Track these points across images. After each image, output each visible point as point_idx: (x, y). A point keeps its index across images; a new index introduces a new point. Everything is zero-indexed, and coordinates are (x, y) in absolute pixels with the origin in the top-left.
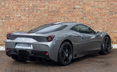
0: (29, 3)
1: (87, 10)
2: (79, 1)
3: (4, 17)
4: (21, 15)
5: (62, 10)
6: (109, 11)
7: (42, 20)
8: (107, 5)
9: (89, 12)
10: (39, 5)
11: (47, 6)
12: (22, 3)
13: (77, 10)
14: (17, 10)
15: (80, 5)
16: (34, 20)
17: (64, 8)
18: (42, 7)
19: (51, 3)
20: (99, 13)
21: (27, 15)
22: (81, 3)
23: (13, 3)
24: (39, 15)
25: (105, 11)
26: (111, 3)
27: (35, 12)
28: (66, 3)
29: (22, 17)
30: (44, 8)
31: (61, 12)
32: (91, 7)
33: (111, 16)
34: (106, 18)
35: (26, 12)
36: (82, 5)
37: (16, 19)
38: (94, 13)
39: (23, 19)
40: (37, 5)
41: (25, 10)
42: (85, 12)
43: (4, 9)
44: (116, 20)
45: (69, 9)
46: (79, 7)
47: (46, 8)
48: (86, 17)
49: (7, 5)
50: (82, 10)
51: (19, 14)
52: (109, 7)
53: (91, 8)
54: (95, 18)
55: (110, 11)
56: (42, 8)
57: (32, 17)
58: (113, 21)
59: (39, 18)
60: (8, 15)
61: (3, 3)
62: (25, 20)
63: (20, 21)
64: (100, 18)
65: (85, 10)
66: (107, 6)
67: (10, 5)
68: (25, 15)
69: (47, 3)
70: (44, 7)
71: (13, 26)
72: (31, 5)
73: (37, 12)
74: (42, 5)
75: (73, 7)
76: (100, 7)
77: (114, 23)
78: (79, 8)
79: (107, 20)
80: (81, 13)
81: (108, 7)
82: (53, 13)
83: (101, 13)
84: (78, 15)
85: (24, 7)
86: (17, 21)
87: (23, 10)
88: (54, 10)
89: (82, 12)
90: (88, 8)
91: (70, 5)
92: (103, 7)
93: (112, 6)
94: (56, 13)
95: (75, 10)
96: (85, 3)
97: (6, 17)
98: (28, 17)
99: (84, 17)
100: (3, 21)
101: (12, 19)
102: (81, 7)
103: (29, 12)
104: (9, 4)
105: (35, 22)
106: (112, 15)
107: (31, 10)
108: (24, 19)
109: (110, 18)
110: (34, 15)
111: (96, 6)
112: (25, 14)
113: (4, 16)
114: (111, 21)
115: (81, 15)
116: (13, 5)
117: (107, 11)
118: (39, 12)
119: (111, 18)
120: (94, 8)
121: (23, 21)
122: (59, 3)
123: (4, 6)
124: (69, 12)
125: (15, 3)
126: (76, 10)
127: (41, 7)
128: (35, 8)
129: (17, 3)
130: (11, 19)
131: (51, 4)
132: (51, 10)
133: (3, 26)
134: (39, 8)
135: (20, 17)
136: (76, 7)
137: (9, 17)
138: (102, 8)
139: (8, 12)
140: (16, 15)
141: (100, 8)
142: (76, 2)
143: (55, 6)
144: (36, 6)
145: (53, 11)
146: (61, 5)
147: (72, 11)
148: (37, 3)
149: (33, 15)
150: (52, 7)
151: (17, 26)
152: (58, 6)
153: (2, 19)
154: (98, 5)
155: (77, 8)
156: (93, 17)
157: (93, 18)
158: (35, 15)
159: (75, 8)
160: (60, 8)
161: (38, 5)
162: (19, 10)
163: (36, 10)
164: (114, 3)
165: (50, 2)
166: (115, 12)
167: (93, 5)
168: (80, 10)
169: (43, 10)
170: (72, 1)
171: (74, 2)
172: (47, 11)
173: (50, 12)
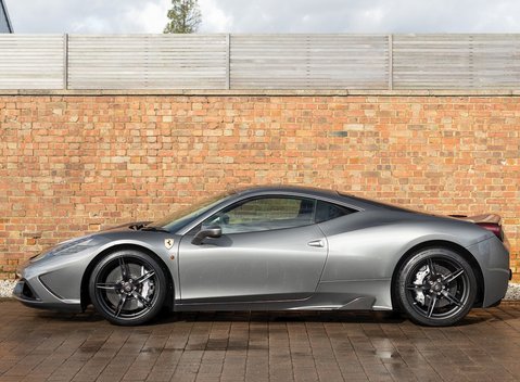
0: (162, 112)
1: (392, 140)
2: (363, 106)
3: (60, 167)
4: (127, 159)
5: (292, 139)
6: (484, 147)
7: (210, 180)
8: (478, 121)
9: (401, 150)
10: (201, 119)
11: (231, 126)
12: (130, 113)
13: (353, 140)
14: (113, 139)
15: (364, 121)
16: (180, 180)
17: (300, 133)
18: (212, 126)
19: (246, 113)
20: (442, 154)
21: (152, 160)
22: (369, 114)
23: (96, 112)
24: (199, 160)
25: (465, 148)
26: (494, 113)
27: (185, 146)
28: (306, 113)
29: (130, 166)
30: (219, 132)
31: (288, 147)
32: (411, 127)
33: (492, 169)
34: (472, 176)
35: (146, 146)
36: (372, 121)
37: (107, 173)
38: (425, 153)
39: (135, 173)
40: (190, 118)
41: (144, 138)
42: (384, 147)
43: (60, 132)
44: (513, 184)
45: (320, 135)
46: (358, 127)
47: (228, 133)
48: (388, 168)
49: (75, 119)
50: (372, 140)
51: (120, 152)
52: (485, 127)
53: (409, 133)
54: (428, 176)
55: (490, 148)
56: (211, 133)
57: (169, 167)
58: (503, 188)
59: (199, 172)
60: (75, 159)
61: (57, 112)
62: (143, 180)
63: (122, 181)
64: (448, 173)
65: (386, 141)
66: (476, 125)
67: (86, 119)
68: (142, 160)
69: (230, 113)
70: (220, 126)
71: (96, 200)
72: (167, 119)
73: (191, 147)
74: (212, 117)
75: (334, 128)
76: (449, 128)
77: (506, 195)
78: (363, 133)
79: (479, 181)
80: (370, 155)
81: (481, 128)
82: (254, 152)
83: (451, 154)
84: (355, 161)
85: (138, 126)
86: (111, 180)
87: (135, 140)
88: (258, 139)
89: (373, 148)
90: (398, 134)
91: (322, 120)
92: (459, 129)
93: (496, 127)
94: (267, 152)
95: (345, 139)
96: (385, 113)
97: (68, 166)
98: (156, 166)
99: (380, 168)
100: (58, 180)
101: (93, 174)
102: (371, 128)
103: (158, 146)
104: (81, 114)
105: (184, 186)
106: (499, 163)
107: (169, 139)
108: (139, 173)
109: (490, 175)
110: (180, 159)
111: (431, 124)
112: (142, 153)
113: (59, 162)
114: (492, 188)
115: (369, 160)
116: (95, 119)
117: (476, 147)
118: (198, 146)
119: (495, 175)
120: (420, 133)
121: (134, 181)
122: (279, 114)
123: (61, 124)
124: (321, 148)
125: (107, 113)
126: (348, 142)
127: (206, 126)
128: (185, 131)
129: (111, 112)
130: (87, 174)
131: (249, 117)
132: (245, 140)
133: (58, 200)
134: (199, 133)
135: (123, 166)
136: (347, 127)
137: (80, 166)
138: (458, 133)
139: (76, 146)
140: (107, 160)
141: (448, 135)
142: (348, 108)
143: (262, 125)
144: (187, 124)
145: (254, 146)
146: (290, 120)
147: (331, 146)
148: (191, 113)
149: (175, 160)
150: (252, 128)
151: (112, 201)
152: (274, 125)
153: (54, 173)
154: (438, 120)
155: (355, 134)
156: (419, 168)
157: (418, 174)
158: (184, 158)
159: (344, 134)
160: (282, 134)
161: (197, 119)
162: (120, 140)
163: (185, 139)
164: (507, 113)
165: (242, 107)
166: (511, 152)
167: (417, 123)
168: (365, 141)
169: (216, 140)
170: (334, 103)
171: (339, 108)
172: (232, 145)
173: (244, 146)
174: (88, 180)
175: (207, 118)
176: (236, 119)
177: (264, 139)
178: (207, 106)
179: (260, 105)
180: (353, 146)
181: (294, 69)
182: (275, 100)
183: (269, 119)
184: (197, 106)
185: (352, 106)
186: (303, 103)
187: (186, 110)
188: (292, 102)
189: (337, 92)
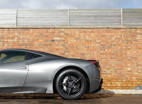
1: (69, 43)
2: (60, 32)
5: (37, 42)
6: (99, 45)
8: (97, 36)
9: (72, 46)
11: (17, 38)
13: (56, 43)
15: (60, 36)
17: (39, 40)
18: (10, 38)
19: (22, 34)
20: (86, 47)
22: (62, 34)
25: (93, 45)
26: (103, 34)
27: (2, 44)
28: (41, 34)
30: (13, 40)
31: (35, 45)
32: (76, 38)
33: (102, 52)
34: (95, 54)
36: (63, 37)
38: (80, 47)
40: (3, 36)
42: (67, 45)
44: (109, 57)
45: (45, 41)
46: (58, 39)
47: (16, 40)
48: (68, 52)
50: (63, 43)
52: (100, 38)
53: (75, 40)
54: (81, 54)
55: (101, 45)
56: (10, 40)
58: (106, 58)
64: (88, 53)
65: (67, 43)
66: (97, 38)
69: (16, 34)
70: (13, 38)
74: (11, 36)
75: (51, 39)
76: (88, 39)
77: (107, 61)
78: (60, 40)
79: (98, 56)
80: (61, 47)
81: (98, 39)
83: (88, 47)
84: (57, 49)
88: (25, 42)
89: (63, 45)
90: (71, 41)
91: (46, 36)
92: (91, 39)
93: (103, 38)
94: (28, 47)
96: (67, 34)
99: (65, 52)
102: (62, 39)
106: (104, 50)
109: (101, 54)
111: (82, 38)
114: (102, 58)
115: (62, 49)
117: (97, 45)
118: (6, 45)
119: (103, 54)
120: (79, 40)
122: (32, 34)
124: (46, 45)
126: (55, 43)
127: (9, 38)
128: (2, 40)
132: (21, 43)
134: (6, 40)
136: (55, 38)
138: (91, 40)
141: (88, 41)
142: (55, 32)
143: (27, 38)
145: (24, 44)
146: (36, 36)
147: (49, 45)
148: (4, 34)
150: (24, 39)
152: (30, 38)
154: (84, 36)
155: (57, 40)
156: (78, 52)
158: (1, 49)
159: (53, 41)
160: (33, 41)
161: (6, 36)
163: (2, 42)
164: (107, 34)
165: (20, 32)
166: (108, 46)
167: (78, 37)
168: (60, 43)
169: (12, 43)
170: (50, 31)
171: (52, 32)
172: (17, 44)
173: (21, 45)
175: (9, 36)
176: (18, 36)
177: (27, 42)
178: (9, 32)
179: (26, 31)
180: (56, 45)
181: (38, 20)
182: (31, 30)
183: (29, 36)
184: (6, 32)
185: (56, 32)
186: (40, 31)
187: (2, 33)
188: (37, 30)
189: (51, 27)
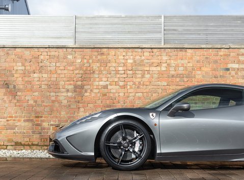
0: (127, 57)
2: (238, 54)
3: (71, 87)
4: (108, 83)
5: (199, 72)
7: (154, 95)
10: (148, 61)
11: (165, 65)
12: (110, 57)
13: (233, 73)
14: (100, 72)
15: (239, 62)
16: (137, 94)
17: (203, 69)
18: (155, 65)
19: (174, 57)
21: (121, 84)
22: (242, 58)
23: (91, 57)
24: (148, 83)
27: (140, 76)
28: (207, 58)
29: (109, 87)
30: (159, 68)
31: (197, 77)
35: (118, 76)
36: (243, 63)
37: (97, 91)
39: (112, 91)
40: (143, 60)
41: (117, 72)
43: (71, 68)
45: (214, 70)
46: (236, 66)
47: (164, 69)
49: (79, 61)
50: (243, 73)
51: (104, 79)
56: (154, 69)
57: (131, 88)
59: (147, 90)
60: (79, 83)
61: (70, 57)
62: (117, 95)
63: (105, 95)
67: (85, 61)
68: (116, 84)
69: (165, 58)
70: (159, 65)
71: (91, 105)
72: (130, 61)
73: (143, 76)
74: (155, 61)
75: (222, 66)
78: (238, 69)
80: (241, 81)
82: (178, 79)
85: (114, 65)
86: (99, 95)
87: (113, 72)
88: (180, 72)
91: (216, 62)
94: (186, 79)
95: (228, 72)
97: (76, 87)
98: (124, 87)
100: (70, 94)
101: (89, 91)
102: (243, 66)
103: (125, 76)
104: (83, 58)
105: (139, 98)
107: (131, 72)
108: (114, 91)
110: (137, 83)
112: (116, 80)
113: (71, 84)
116: (91, 61)
118: (147, 76)
121: (112, 95)
122: (191, 58)
123: (71, 63)
124: (215, 77)
125: (96, 57)
126: (230, 74)
127: (151, 65)
128: (140, 68)
129: (99, 57)
130: (86, 91)
131: (176, 60)
132: (173, 73)
133: (69, 106)
134: (148, 69)
135: (106, 87)
136: (230, 66)
137: (82, 87)
139: (80, 76)
140: (97, 83)
142: (230, 55)
143: (183, 64)
144: (141, 63)
145: (178, 76)
146: (198, 62)
147: (220, 76)
148: (143, 58)
149: (134, 83)
150: (177, 66)
151: (99, 106)
152: (189, 65)
153: (68, 91)
155: (234, 69)
158: (139, 83)
159: (228, 69)
160: (193, 69)
161: (147, 61)
162: (104, 72)
163: (140, 72)
165: (171, 54)
168: (239, 73)
169: (157, 72)
170: (222, 52)
171: (225, 55)
172: (166, 76)
173: (173, 76)
174: (86, 94)
175: (152, 61)
176: (168, 61)
177: (183, 72)
178: (152, 54)
179: (181, 54)
180: (232, 76)
181: (199, 34)
182: (189, 51)
183: (186, 61)
184: (147, 54)
185: (232, 54)
186: (204, 52)
187: (141, 56)
188: (199, 52)
189: (224, 46)
